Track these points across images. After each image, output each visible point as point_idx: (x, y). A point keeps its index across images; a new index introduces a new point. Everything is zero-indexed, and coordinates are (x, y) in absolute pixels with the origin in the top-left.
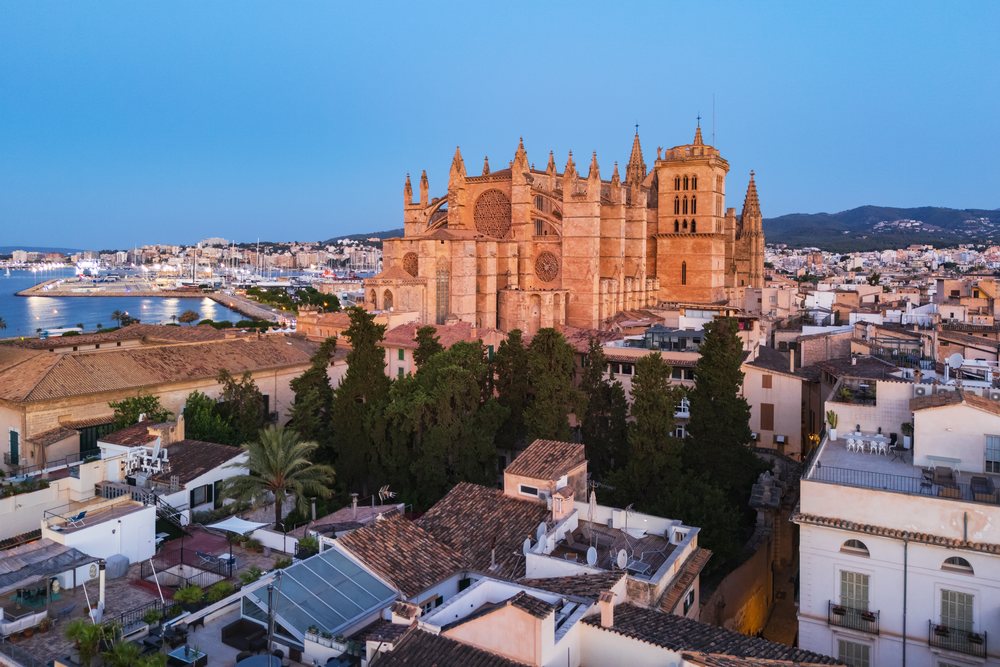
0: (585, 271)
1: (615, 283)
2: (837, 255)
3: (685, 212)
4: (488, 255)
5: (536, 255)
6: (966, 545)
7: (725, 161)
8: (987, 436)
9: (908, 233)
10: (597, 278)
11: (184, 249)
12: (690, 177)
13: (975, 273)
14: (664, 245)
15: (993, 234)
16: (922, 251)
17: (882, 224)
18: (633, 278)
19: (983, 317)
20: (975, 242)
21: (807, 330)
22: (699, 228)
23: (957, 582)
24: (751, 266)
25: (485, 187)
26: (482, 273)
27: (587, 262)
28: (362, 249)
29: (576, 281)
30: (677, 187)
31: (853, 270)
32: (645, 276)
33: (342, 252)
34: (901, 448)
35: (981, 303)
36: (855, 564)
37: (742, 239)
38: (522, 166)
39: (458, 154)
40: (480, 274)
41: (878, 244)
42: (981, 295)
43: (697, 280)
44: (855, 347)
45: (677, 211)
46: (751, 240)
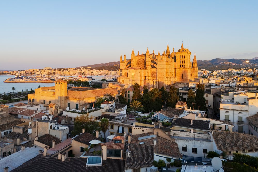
0: (163, 76)
1: (168, 78)
2: (210, 71)
3: (182, 63)
4: (142, 72)
5: (151, 73)
6: (241, 110)
7: (190, 52)
8: (244, 98)
9: (228, 66)
10: (165, 77)
11: (40, 70)
12: (183, 56)
13: (245, 76)
14: (178, 70)
15: (250, 65)
16: (232, 70)
17: (221, 63)
18: (172, 77)
19: (245, 85)
20: (245, 68)
21: (212, 87)
22: (185, 67)
23: (240, 115)
24: (195, 75)
25: (139, 58)
26: (141, 76)
27: (163, 74)
28: (87, 70)
29: (160, 78)
30: (181, 58)
31: (215, 75)
32: (174, 77)
33: (81, 71)
34: (232, 101)
35: (246, 82)
36: (227, 114)
37: (193, 68)
38: (148, 54)
39: (133, 51)
40: (141, 77)
41: (220, 68)
42: (245, 80)
43: (185, 78)
44: (222, 90)
45: (180, 63)
46: (195, 69)
